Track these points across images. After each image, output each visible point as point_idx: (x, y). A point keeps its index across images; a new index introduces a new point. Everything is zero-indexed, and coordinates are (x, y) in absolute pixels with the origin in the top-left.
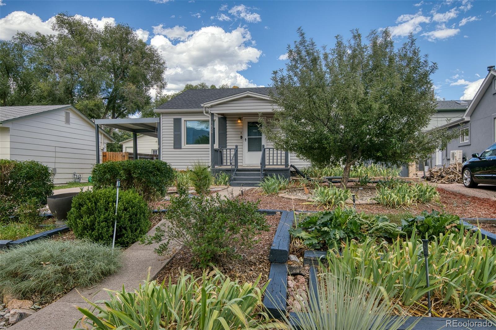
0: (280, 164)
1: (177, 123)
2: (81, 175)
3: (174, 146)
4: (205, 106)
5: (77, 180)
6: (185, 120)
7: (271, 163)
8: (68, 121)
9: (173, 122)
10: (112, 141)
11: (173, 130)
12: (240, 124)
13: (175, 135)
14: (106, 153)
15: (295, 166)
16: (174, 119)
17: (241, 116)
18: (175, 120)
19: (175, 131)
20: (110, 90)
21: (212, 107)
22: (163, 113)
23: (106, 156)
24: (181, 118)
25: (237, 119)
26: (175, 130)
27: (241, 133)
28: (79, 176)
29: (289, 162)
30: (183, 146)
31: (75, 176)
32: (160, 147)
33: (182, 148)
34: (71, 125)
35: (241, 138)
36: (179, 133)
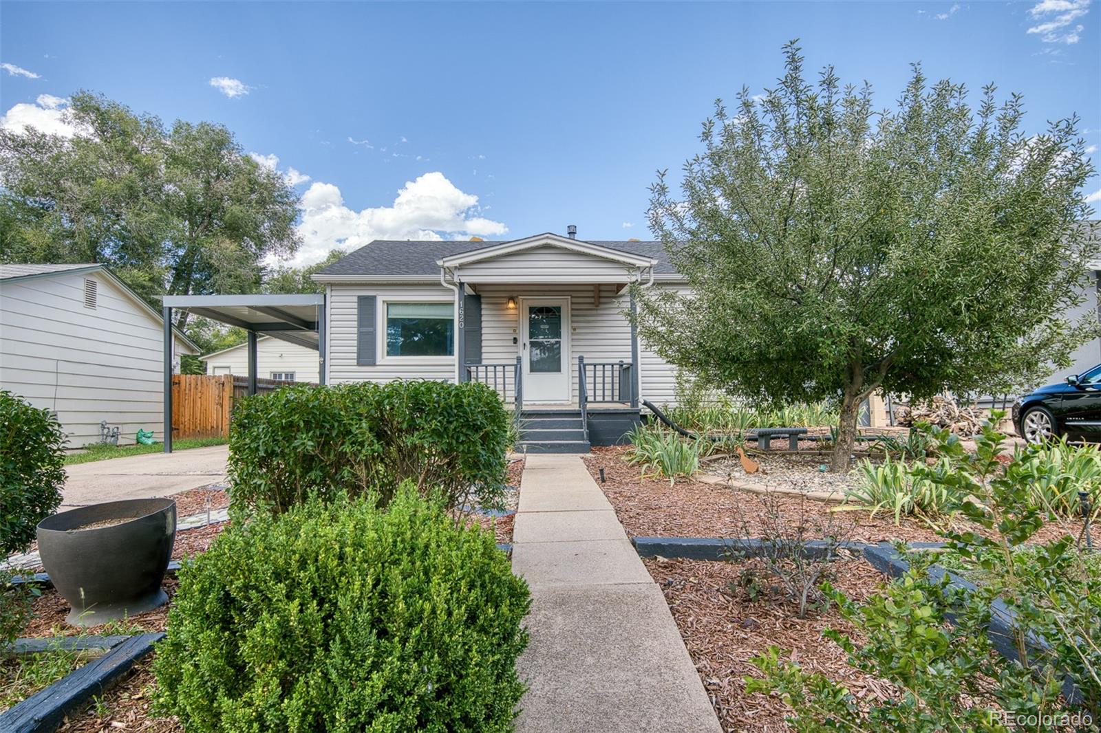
0: (610, 400)
1: (367, 306)
2: (120, 426)
3: (358, 359)
4: (447, 265)
5: (109, 440)
6: (384, 302)
7: (599, 399)
8: (91, 301)
9: (356, 305)
10: (193, 351)
11: (356, 323)
12: (512, 312)
13: (360, 334)
14: (179, 377)
15: (654, 404)
16: (359, 297)
17: (515, 294)
18: (361, 299)
19: (360, 325)
20: (181, 252)
21: (461, 267)
22: (332, 285)
23: (179, 384)
24: (375, 297)
25: (505, 301)
26: (361, 323)
27: (515, 331)
28: (116, 430)
29: (640, 396)
30: (379, 360)
31: (106, 431)
32: (324, 361)
33: (377, 363)
34: (99, 312)
35: (515, 343)
36: (371, 329)
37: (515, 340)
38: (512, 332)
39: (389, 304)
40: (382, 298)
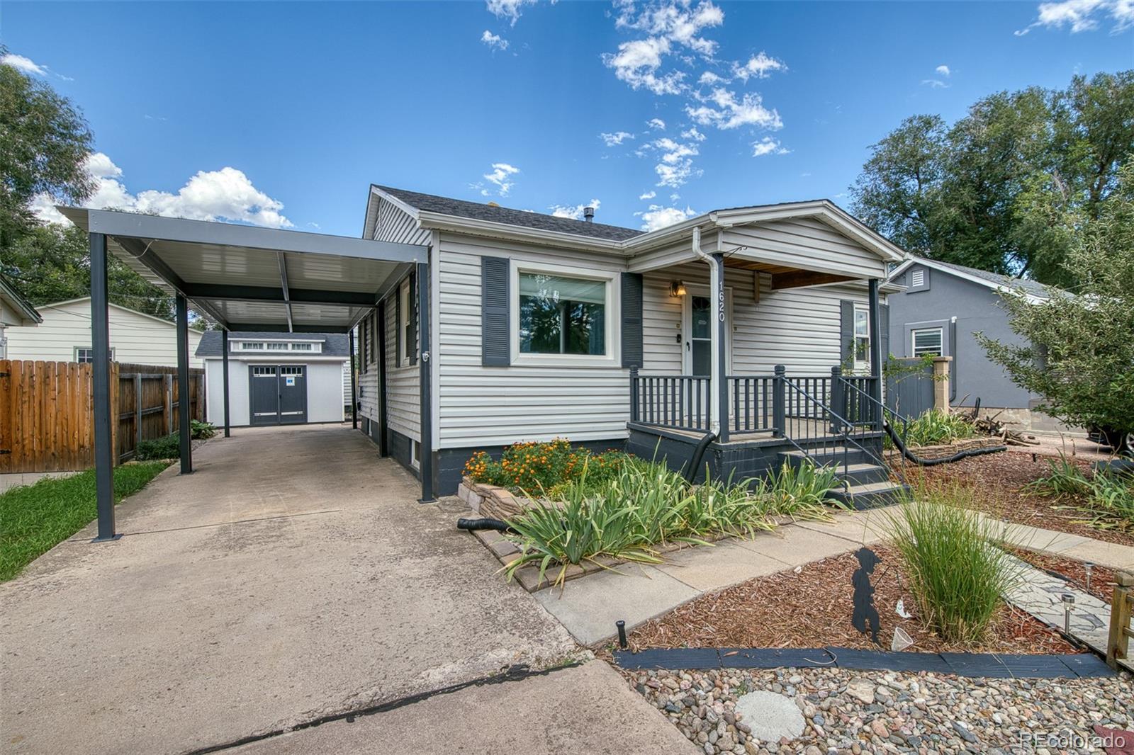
1: (494, 272)
3: (484, 356)
6: (520, 269)
9: (478, 271)
10: (23, 320)
11: (480, 298)
12: (676, 300)
13: (486, 317)
16: (483, 258)
17: (678, 278)
18: (487, 263)
19: (487, 303)
22: (441, 233)
24: (508, 260)
25: (667, 285)
26: (488, 301)
30: (517, 357)
33: (512, 364)
35: (679, 341)
36: (501, 311)
37: (679, 338)
38: (675, 326)
39: (523, 274)
40: (517, 263)
